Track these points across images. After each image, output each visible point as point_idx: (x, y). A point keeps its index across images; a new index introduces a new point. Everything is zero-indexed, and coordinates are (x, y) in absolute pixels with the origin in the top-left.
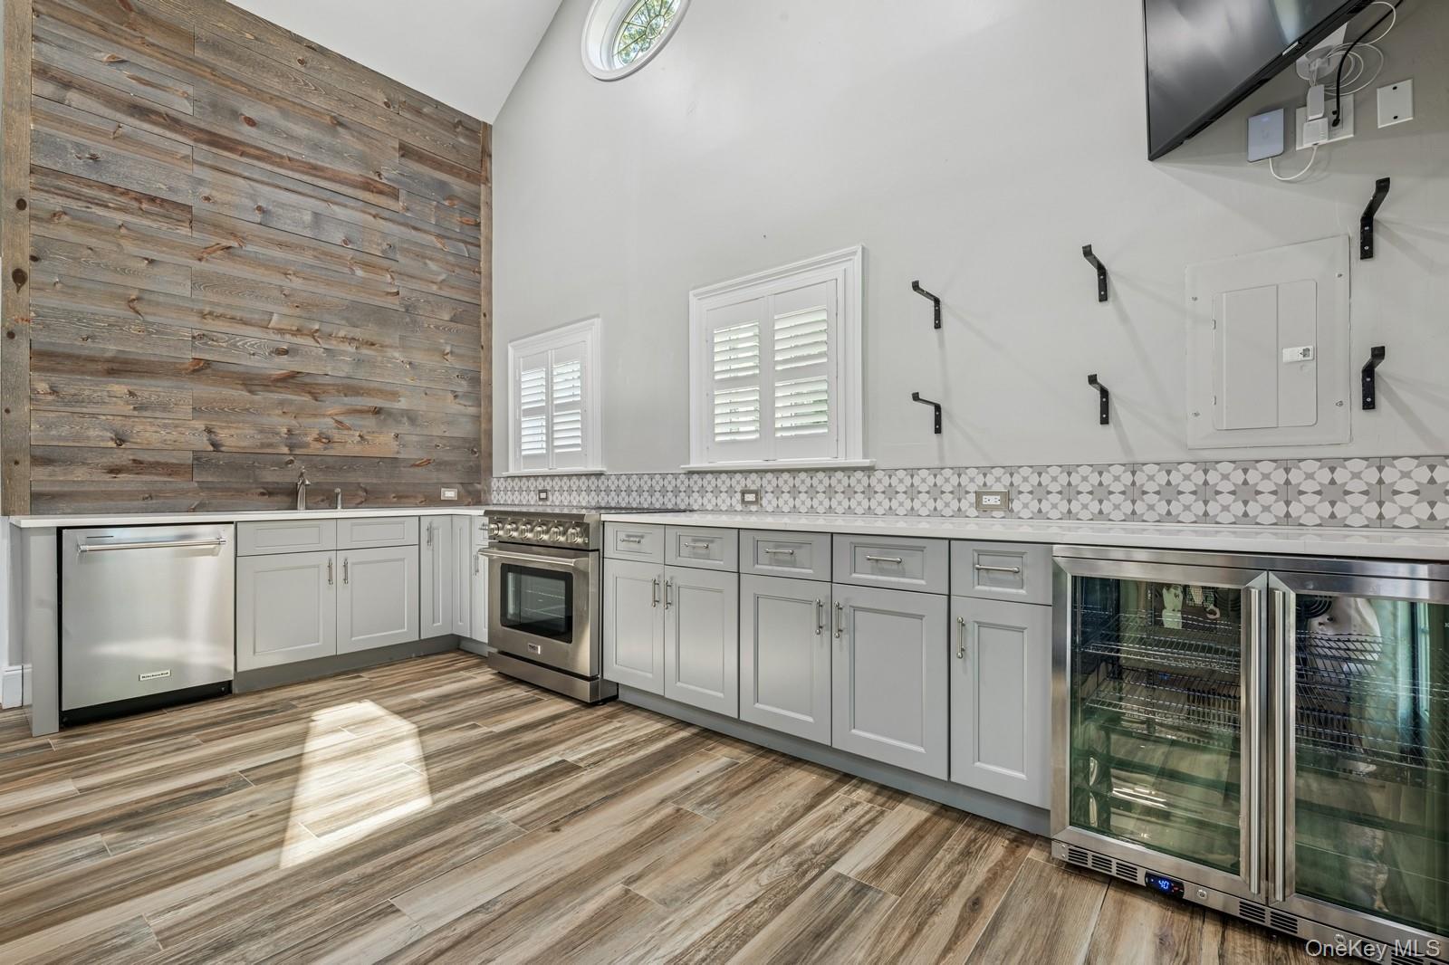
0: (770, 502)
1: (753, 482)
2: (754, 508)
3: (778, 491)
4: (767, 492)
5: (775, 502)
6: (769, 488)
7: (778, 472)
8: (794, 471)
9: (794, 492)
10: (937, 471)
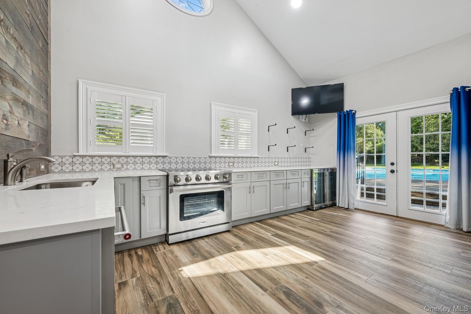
0: (236, 165)
1: (232, 160)
2: (232, 167)
3: (238, 162)
4: (235, 163)
5: (237, 165)
6: (236, 162)
7: (238, 157)
8: (242, 157)
9: (242, 162)
10: (269, 158)
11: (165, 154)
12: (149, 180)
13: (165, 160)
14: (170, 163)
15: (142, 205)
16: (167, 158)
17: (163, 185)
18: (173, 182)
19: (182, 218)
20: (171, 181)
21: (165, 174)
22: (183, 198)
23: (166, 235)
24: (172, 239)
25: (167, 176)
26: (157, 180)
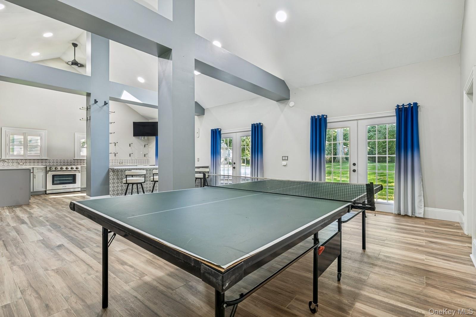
10: (115, 160)
11: (46, 158)
12: (37, 169)
13: (47, 161)
14: (49, 162)
15: (34, 179)
16: (48, 160)
17: (44, 171)
18: (49, 170)
19: (53, 184)
20: (48, 169)
21: (46, 166)
22: (54, 176)
23: (46, 191)
24: (48, 192)
25: (46, 167)
26: (41, 169)
